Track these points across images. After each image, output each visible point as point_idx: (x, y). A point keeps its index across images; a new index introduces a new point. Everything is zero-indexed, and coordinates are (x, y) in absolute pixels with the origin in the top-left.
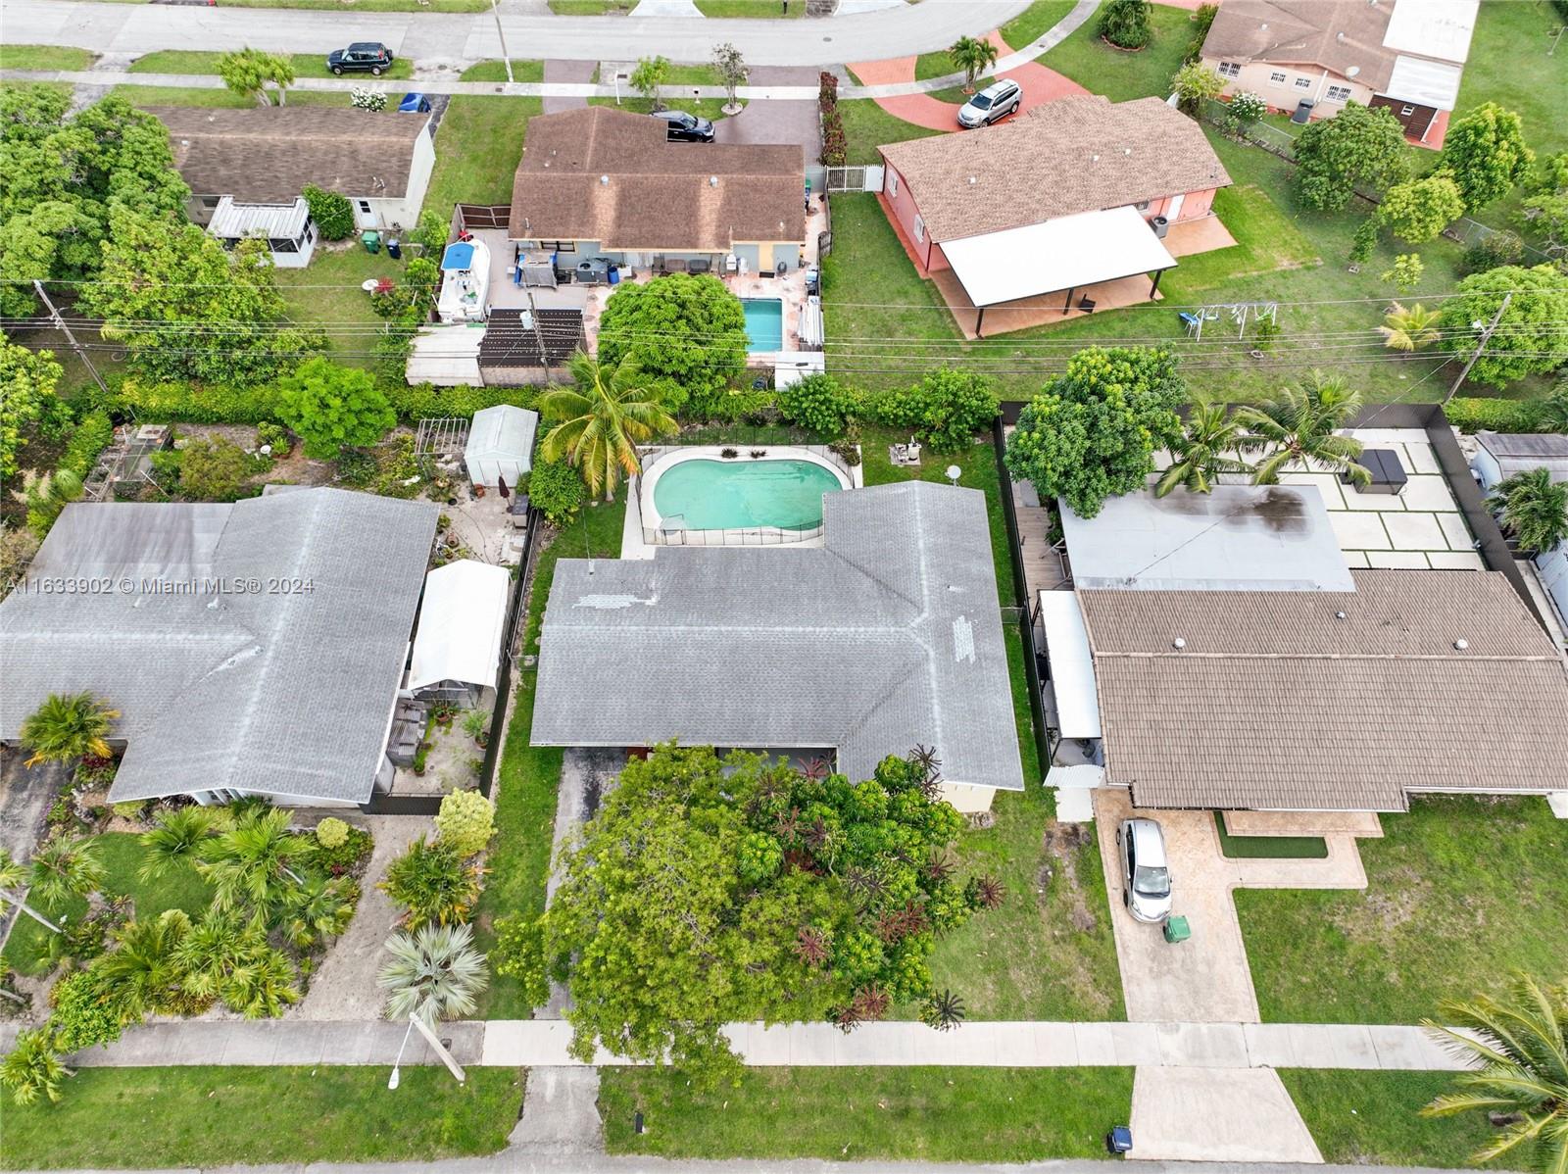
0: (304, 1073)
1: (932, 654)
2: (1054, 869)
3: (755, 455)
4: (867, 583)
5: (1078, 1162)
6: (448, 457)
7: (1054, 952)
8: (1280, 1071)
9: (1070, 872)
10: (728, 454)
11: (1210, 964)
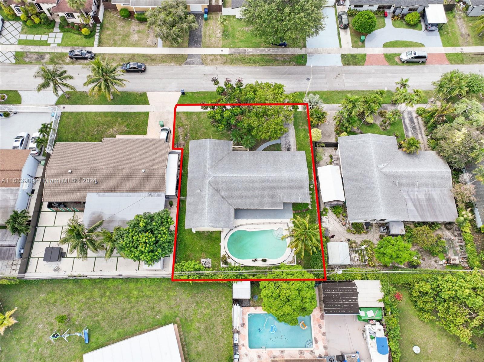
0: (334, 103)
1: (207, 170)
2: (184, 139)
3: (256, 260)
4: (223, 194)
5: (191, 91)
6: (356, 259)
7: (188, 123)
8: (149, 104)
9: (181, 138)
10: (264, 261)
11: (156, 121)
